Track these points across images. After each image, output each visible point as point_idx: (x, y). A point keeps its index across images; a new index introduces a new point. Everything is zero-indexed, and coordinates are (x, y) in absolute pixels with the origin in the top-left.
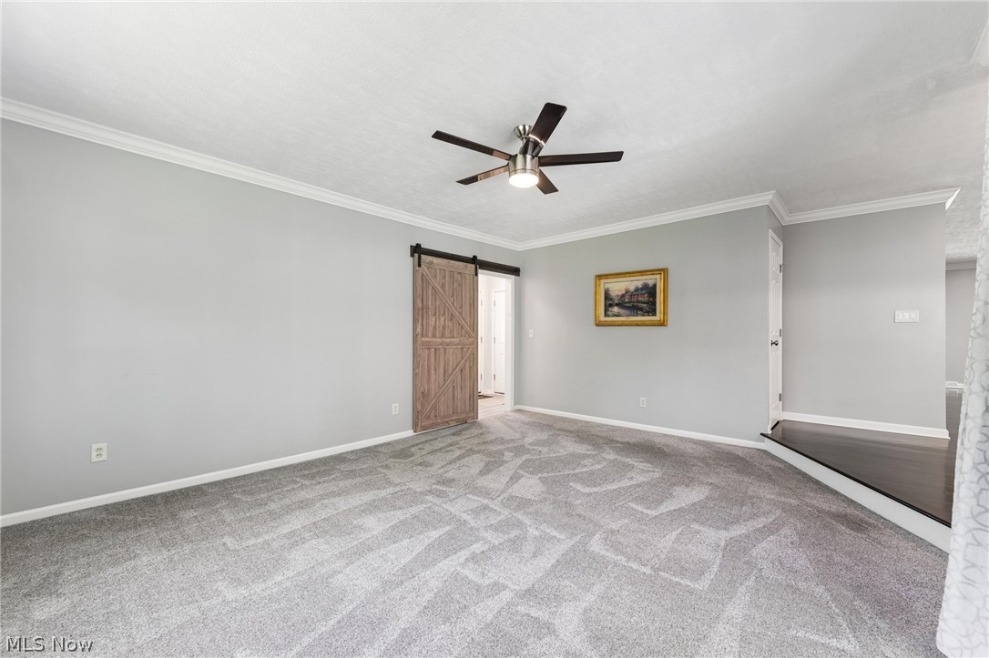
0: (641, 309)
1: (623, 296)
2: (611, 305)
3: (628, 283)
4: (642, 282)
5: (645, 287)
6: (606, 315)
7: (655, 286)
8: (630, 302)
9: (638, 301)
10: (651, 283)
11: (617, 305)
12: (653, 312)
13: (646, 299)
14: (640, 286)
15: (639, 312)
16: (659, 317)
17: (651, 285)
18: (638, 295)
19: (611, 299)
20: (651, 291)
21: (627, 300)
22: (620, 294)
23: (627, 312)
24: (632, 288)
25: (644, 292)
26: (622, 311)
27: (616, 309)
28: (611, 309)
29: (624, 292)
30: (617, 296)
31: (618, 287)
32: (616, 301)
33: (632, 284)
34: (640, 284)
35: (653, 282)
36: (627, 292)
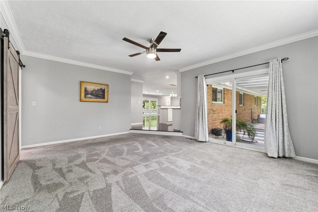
0: (100, 97)
1: (93, 91)
2: (87, 94)
3: (95, 87)
4: (100, 87)
5: (101, 89)
6: (85, 97)
7: (104, 90)
8: (95, 94)
9: (98, 94)
10: (103, 88)
11: (90, 94)
12: (104, 98)
13: (101, 93)
14: (99, 89)
15: (99, 98)
16: (106, 99)
17: (103, 89)
18: (98, 92)
19: (88, 92)
20: (103, 91)
21: (94, 93)
22: (92, 90)
23: (94, 97)
24: (96, 89)
25: (101, 91)
26: (92, 97)
27: (90, 96)
28: (87, 95)
29: (93, 90)
30: (90, 91)
31: (90, 88)
32: (90, 93)
33: (97, 88)
34: (99, 88)
35: (104, 88)
36: (94, 90)
